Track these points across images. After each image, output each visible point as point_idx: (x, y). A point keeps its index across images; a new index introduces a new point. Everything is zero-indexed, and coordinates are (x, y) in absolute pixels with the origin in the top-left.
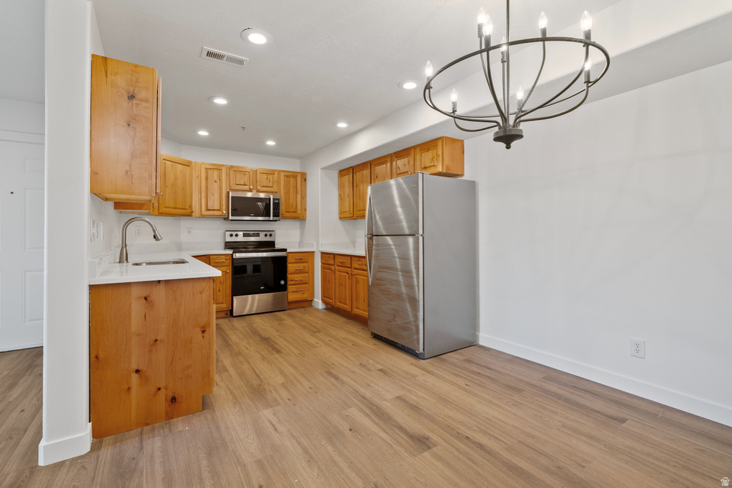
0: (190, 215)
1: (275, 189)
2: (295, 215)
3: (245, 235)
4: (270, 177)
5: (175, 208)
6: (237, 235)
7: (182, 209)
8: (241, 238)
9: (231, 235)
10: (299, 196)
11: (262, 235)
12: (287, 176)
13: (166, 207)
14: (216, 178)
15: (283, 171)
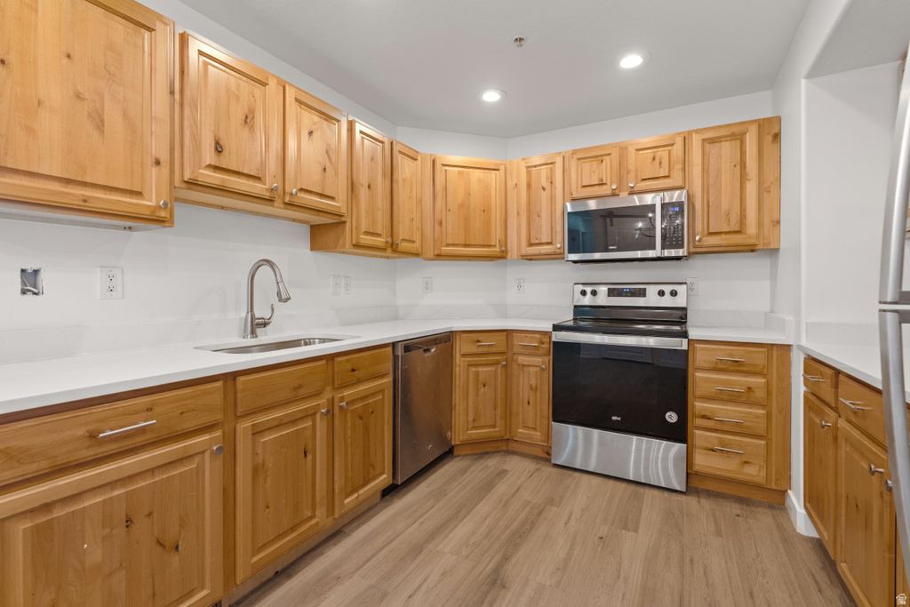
0: (502, 256)
1: (676, 180)
2: (738, 239)
3: (611, 293)
4: (663, 153)
5: (466, 245)
6: (594, 293)
7: (483, 246)
8: (603, 299)
9: (584, 293)
10: (751, 188)
11: (652, 291)
12: (712, 141)
13: (448, 245)
14: (544, 182)
15: (698, 131)
